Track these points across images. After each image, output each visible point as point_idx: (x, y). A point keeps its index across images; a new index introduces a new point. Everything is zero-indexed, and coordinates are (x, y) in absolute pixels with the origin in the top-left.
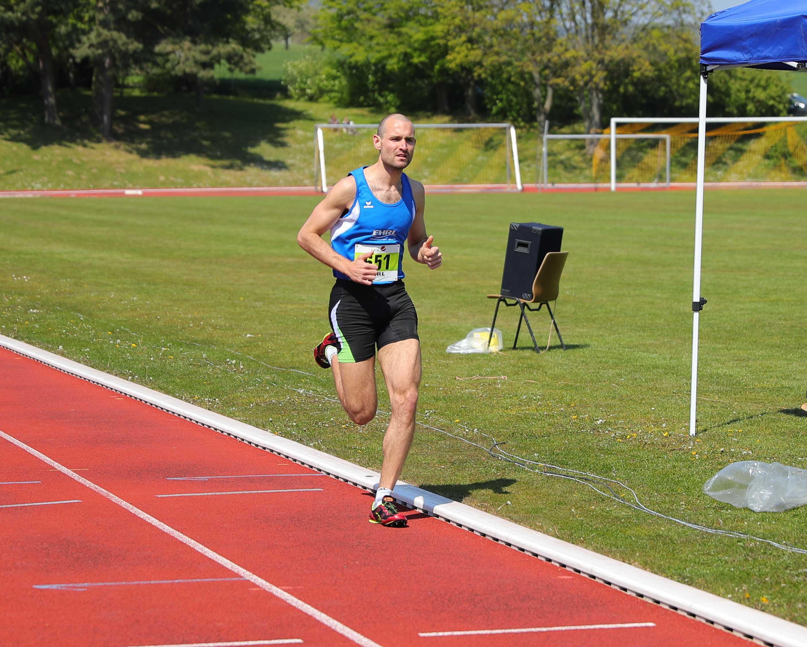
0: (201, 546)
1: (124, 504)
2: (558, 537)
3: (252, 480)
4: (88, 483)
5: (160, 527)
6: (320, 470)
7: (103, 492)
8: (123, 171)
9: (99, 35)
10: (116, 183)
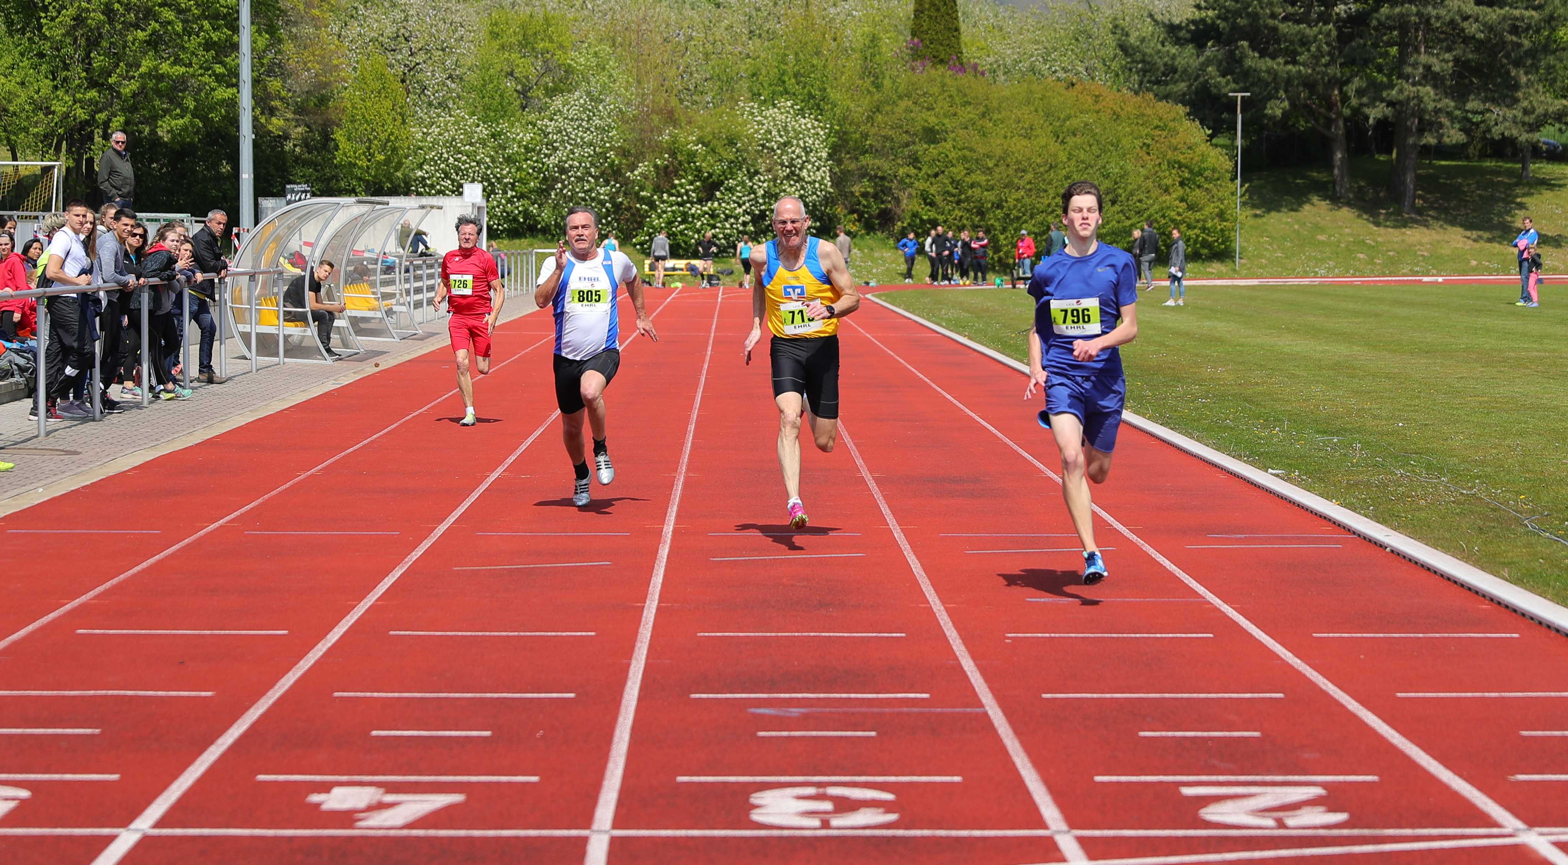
0: (1191, 579)
1: (1152, 552)
2: (1507, 580)
3: (1282, 538)
4: (1133, 537)
5: (1168, 567)
6: (1354, 533)
7: (1140, 542)
8: (1426, 254)
9: (1401, 91)
10: (1416, 269)
